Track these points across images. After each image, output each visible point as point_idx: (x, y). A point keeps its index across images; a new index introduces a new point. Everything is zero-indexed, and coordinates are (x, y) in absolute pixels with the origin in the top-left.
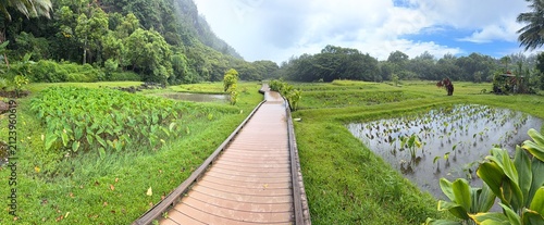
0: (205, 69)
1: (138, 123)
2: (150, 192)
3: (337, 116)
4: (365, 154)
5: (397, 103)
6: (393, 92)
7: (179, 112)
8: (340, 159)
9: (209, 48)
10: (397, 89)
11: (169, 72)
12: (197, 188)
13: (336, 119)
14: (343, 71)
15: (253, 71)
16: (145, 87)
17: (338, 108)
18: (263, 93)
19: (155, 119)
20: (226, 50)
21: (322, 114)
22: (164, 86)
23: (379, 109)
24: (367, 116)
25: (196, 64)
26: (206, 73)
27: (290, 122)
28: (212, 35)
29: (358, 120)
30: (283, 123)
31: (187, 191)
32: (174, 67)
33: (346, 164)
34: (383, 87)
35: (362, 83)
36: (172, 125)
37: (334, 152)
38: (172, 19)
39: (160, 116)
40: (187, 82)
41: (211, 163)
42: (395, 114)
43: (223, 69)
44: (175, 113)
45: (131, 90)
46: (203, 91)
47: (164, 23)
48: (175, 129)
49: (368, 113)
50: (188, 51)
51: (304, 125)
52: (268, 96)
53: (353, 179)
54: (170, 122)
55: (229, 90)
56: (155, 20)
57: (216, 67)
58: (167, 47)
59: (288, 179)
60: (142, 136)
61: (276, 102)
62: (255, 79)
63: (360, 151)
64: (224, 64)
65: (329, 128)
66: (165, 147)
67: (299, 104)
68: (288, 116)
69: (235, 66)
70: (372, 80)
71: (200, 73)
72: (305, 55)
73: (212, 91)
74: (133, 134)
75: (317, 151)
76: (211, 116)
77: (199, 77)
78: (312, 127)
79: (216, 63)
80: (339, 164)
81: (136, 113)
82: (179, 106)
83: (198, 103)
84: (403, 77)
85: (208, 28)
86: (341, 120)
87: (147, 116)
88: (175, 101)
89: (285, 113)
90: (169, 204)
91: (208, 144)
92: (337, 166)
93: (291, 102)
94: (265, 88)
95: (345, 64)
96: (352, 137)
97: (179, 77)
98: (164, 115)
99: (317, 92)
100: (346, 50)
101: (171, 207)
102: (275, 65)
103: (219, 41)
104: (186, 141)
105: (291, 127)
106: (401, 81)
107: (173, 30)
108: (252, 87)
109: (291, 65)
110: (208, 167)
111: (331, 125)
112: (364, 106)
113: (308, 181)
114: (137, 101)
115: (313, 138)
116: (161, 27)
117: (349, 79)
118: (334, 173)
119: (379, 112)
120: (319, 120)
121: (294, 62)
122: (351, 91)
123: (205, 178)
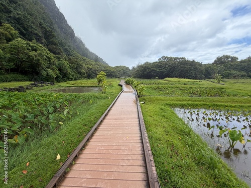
0: (83, 71)
1: (36, 116)
2: (58, 157)
3: (167, 102)
4: (187, 130)
5: (218, 98)
6: (214, 88)
7: (69, 101)
8: (169, 129)
9: (85, 58)
10: (219, 86)
11: (56, 74)
12: (90, 144)
13: (167, 104)
14: (172, 72)
15: (114, 72)
16: (36, 85)
17: (168, 97)
18: (121, 86)
19: (51, 109)
20: (97, 59)
21: (158, 100)
22: (52, 83)
23: (200, 101)
24: (190, 105)
25: (77, 68)
26: (84, 74)
27: (139, 104)
28: (87, 49)
29: (182, 106)
30: (134, 105)
31: (84, 146)
32: (60, 70)
33: (173, 133)
34: (205, 83)
35: (187, 80)
36: (66, 112)
37: (165, 124)
38: (54, 36)
39: (55, 107)
40: (71, 80)
41: (96, 129)
42: (216, 107)
43: (96, 70)
44: (66, 103)
45: (20, 89)
46: (83, 85)
47: (46, 38)
48: (68, 113)
49: (190, 103)
50: (70, 59)
51: (147, 106)
52: (125, 88)
53: (177, 143)
54: (63, 109)
55: (101, 84)
56: (36, 34)
57: (91, 69)
58: (51, 55)
59: (139, 135)
60: (42, 125)
61: (129, 92)
62: (116, 77)
63: (183, 127)
64: (96, 68)
65: (162, 109)
66: (63, 126)
67: (144, 93)
68: (137, 100)
69: (103, 69)
70: (195, 78)
71: (80, 73)
72: (147, 62)
73: (90, 85)
74: (33, 125)
75: (154, 122)
76: (91, 101)
77: (79, 76)
78: (151, 108)
79: (90, 67)
80: (168, 132)
81: (33, 109)
82: (68, 97)
83: (81, 94)
84: (227, 76)
85: (84, 45)
86: (170, 105)
87: (44, 109)
88: (65, 94)
89: (135, 99)
90: (74, 156)
91: (92, 118)
92: (167, 132)
93: (138, 92)
94: (123, 82)
95: (174, 67)
96: (178, 117)
97: (64, 76)
98: (58, 106)
99: (154, 86)
100: (176, 59)
101: (76, 158)
102: (127, 68)
103: (92, 53)
104: (78, 119)
105: (139, 107)
106: (225, 79)
107: (55, 44)
108: (115, 82)
109: (138, 69)
110: (94, 131)
111: (163, 107)
112: (187, 97)
113: (150, 138)
114: (30, 98)
115: (152, 114)
116: (44, 40)
117: (176, 77)
118: (165, 136)
119: (200, 103)
120: (156, 104)
121: (140, 67)
122: (178, 85)
123: (94, 137)
